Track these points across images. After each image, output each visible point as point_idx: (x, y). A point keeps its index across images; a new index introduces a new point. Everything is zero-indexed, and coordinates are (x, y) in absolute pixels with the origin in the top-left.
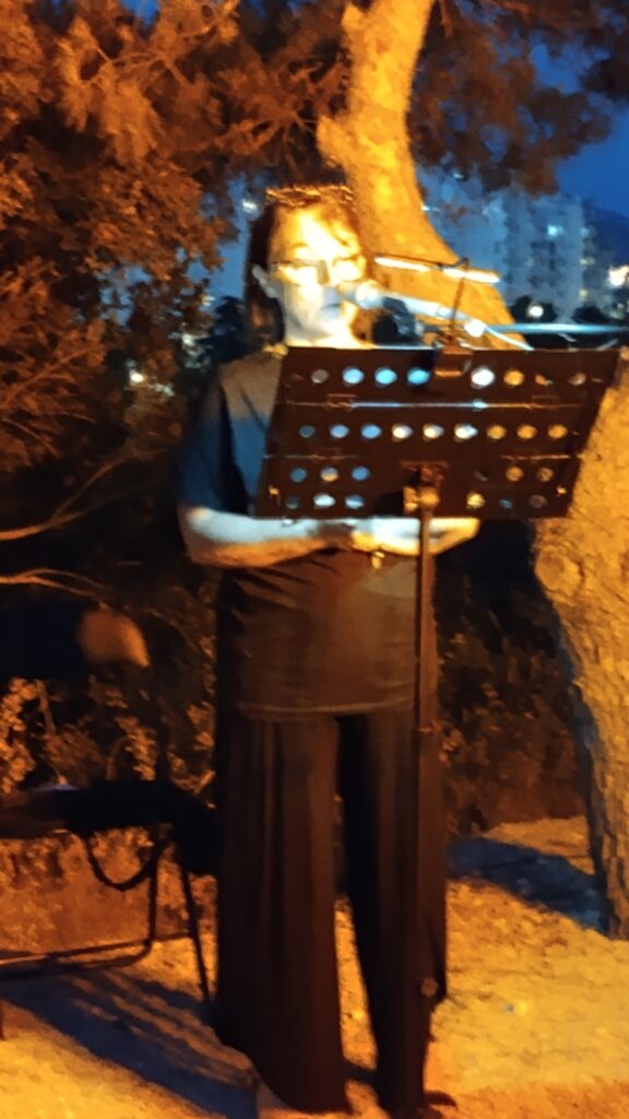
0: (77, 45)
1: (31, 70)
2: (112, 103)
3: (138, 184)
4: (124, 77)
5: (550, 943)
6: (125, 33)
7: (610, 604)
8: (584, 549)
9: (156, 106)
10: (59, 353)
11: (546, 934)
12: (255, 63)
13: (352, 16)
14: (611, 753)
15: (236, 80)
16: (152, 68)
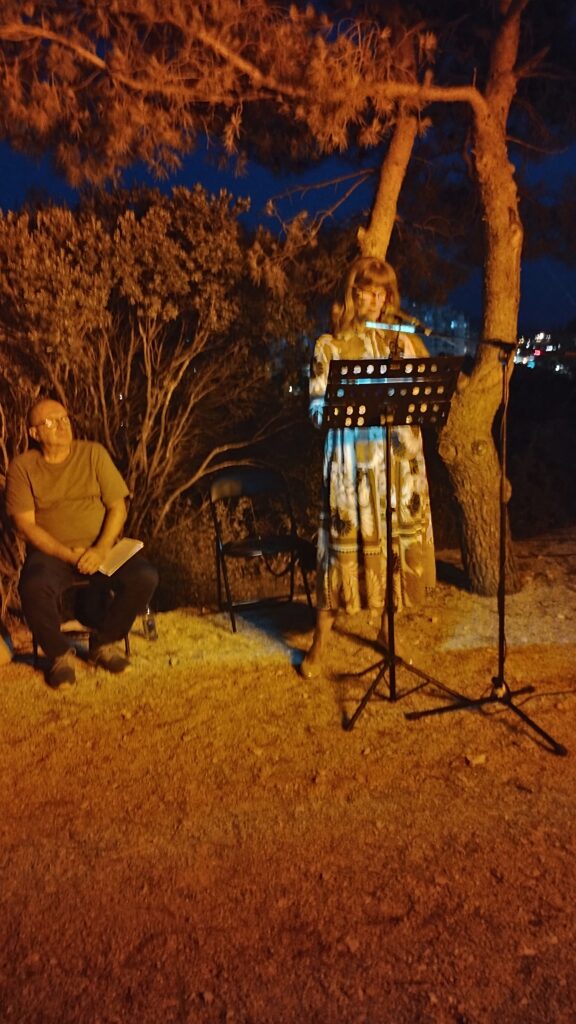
0: (255, 252)
1: (238, 263)
2: (270, 274)
3: (282, 307)
4: (275, 264)
5: (445, 596)
6: (274, 246)
7: (468, 463)
8: (457, 442)
9: (288, 274)
10: (254, 375)
11: (444, 592)
12: (326, 256)
13: (361, 233)
14: (469, 522)
15: (319, 263)
16: (285, 260)
